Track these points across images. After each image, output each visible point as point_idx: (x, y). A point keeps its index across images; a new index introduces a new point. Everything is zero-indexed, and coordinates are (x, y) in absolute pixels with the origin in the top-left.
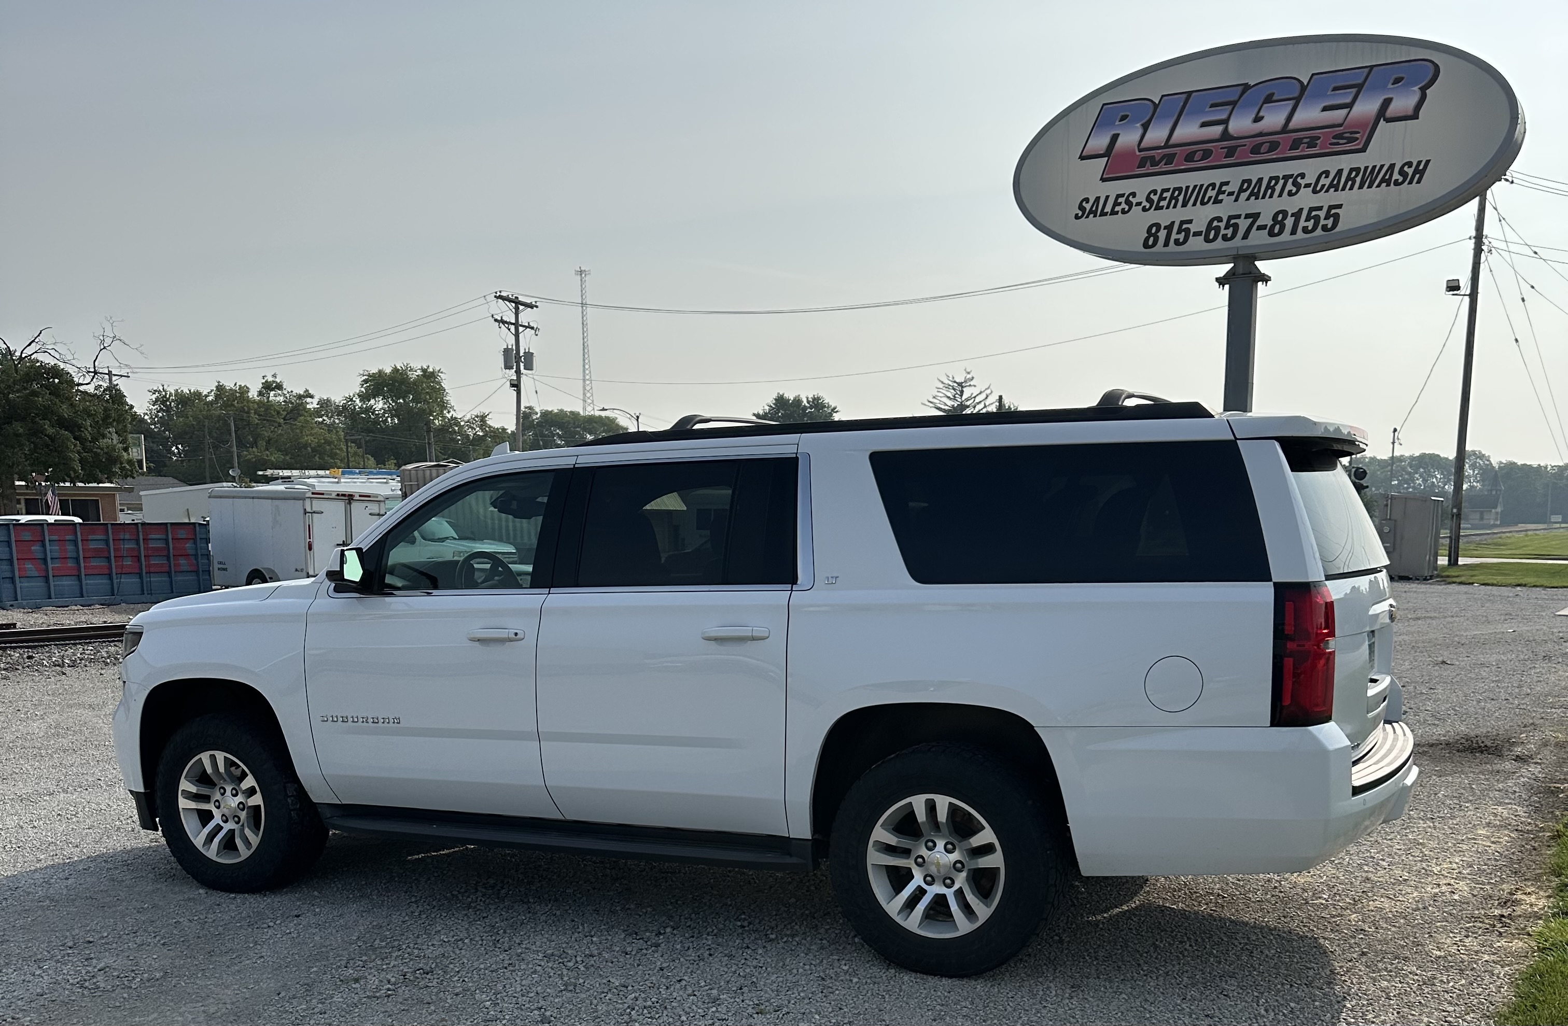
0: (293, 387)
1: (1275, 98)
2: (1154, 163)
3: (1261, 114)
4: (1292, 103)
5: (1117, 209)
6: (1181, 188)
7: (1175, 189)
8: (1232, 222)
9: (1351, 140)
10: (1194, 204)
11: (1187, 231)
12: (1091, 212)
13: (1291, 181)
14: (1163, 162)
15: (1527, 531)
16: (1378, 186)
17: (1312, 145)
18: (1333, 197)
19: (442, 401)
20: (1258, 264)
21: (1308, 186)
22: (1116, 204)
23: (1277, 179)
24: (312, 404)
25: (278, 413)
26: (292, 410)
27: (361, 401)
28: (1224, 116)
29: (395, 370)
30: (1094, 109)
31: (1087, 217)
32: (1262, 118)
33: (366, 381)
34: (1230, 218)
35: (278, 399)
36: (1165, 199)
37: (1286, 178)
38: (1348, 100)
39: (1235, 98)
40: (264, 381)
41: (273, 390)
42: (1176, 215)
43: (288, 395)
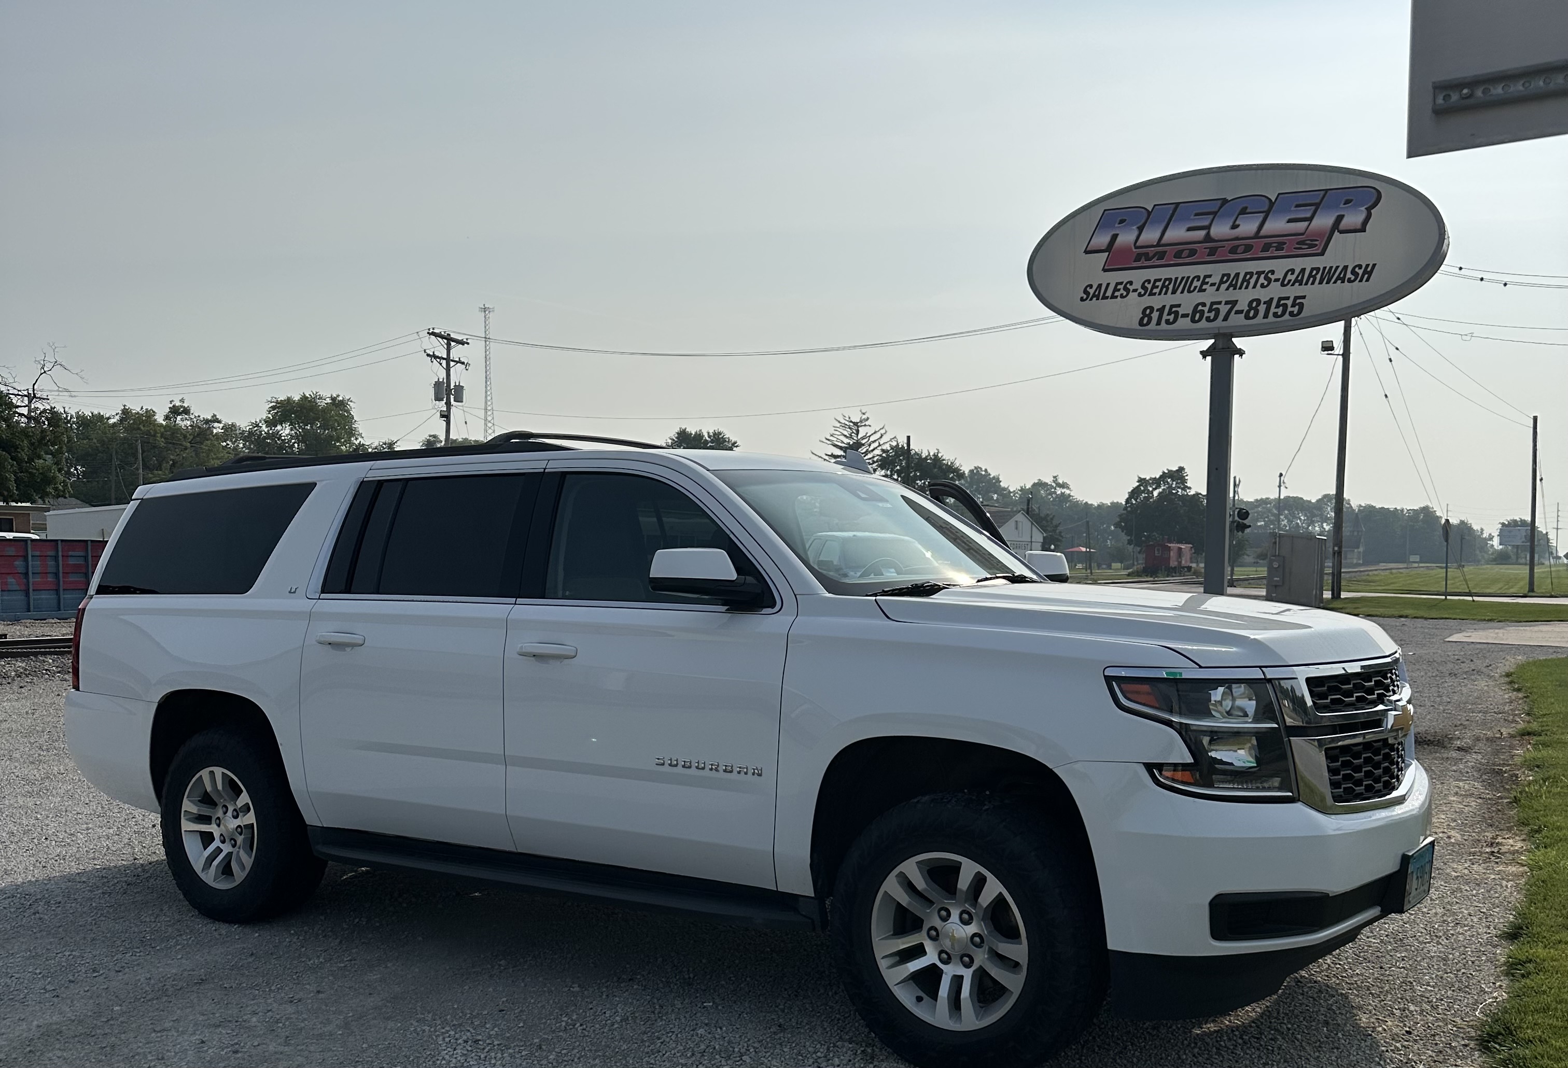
0: (201, 411)
1: (1248, 211)
2: (1148, 259)
3: (1237, 223)
4: (1262, 215)
5: (1117, 294)
6: (1171, 279)
7: (1166, 280)
8: (1214, 307)
9: (1311, 246)
10: (1182, 292)
11: (1177, 313)
12: (1094, 296)
13: (1263, 276)
14: (1156, 258)
15: (1391, 569)
16: (1335, 282)
17: (1280, 247)
18: (1297, 290)
19: (351, 428)
20: (1235, 340)
21: (1277, 280)
22: (1116, 290)
23: (1251, 274)
24: (217, 429)
25: (185, 437)
26: (198, 435)
27: (267, 427)
28: (1206, 223)
29: (304, 398)
30: (1098, 211)
31: (1091, 299)
32: (1238, 226)
33: (273, 408)
34: (1212, 304)
35: (185, 422)
36: (1157, 287)
37: (1259, 273)
38: (1308, 215)
39: (1215, 210)
40: (171, 406)
41: (179, 414)
42: (1168, 300)
43: (195, 420)
